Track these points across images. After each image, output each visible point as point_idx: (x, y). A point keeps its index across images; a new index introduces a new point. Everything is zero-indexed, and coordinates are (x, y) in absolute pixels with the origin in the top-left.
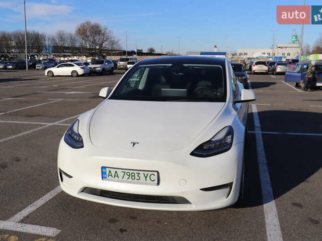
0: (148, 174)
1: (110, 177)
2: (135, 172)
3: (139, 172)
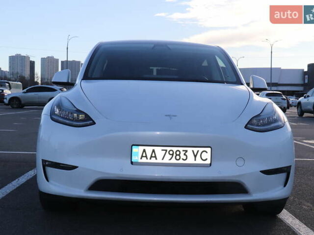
0: (198, 151)
2: (181, 149)
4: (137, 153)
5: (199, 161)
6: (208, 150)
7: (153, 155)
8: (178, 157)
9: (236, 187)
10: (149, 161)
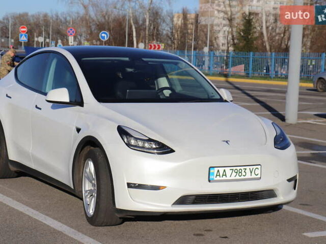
1: (218, 177)
2: (242, 168)
3: (245, 167)
4: (213, 173)
5: (254, 176)
6: (259, 167)
7: (224, 174)
8: (240, 174)
9: (271, 194)
10: (221, 178)
